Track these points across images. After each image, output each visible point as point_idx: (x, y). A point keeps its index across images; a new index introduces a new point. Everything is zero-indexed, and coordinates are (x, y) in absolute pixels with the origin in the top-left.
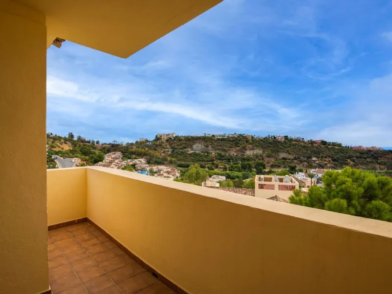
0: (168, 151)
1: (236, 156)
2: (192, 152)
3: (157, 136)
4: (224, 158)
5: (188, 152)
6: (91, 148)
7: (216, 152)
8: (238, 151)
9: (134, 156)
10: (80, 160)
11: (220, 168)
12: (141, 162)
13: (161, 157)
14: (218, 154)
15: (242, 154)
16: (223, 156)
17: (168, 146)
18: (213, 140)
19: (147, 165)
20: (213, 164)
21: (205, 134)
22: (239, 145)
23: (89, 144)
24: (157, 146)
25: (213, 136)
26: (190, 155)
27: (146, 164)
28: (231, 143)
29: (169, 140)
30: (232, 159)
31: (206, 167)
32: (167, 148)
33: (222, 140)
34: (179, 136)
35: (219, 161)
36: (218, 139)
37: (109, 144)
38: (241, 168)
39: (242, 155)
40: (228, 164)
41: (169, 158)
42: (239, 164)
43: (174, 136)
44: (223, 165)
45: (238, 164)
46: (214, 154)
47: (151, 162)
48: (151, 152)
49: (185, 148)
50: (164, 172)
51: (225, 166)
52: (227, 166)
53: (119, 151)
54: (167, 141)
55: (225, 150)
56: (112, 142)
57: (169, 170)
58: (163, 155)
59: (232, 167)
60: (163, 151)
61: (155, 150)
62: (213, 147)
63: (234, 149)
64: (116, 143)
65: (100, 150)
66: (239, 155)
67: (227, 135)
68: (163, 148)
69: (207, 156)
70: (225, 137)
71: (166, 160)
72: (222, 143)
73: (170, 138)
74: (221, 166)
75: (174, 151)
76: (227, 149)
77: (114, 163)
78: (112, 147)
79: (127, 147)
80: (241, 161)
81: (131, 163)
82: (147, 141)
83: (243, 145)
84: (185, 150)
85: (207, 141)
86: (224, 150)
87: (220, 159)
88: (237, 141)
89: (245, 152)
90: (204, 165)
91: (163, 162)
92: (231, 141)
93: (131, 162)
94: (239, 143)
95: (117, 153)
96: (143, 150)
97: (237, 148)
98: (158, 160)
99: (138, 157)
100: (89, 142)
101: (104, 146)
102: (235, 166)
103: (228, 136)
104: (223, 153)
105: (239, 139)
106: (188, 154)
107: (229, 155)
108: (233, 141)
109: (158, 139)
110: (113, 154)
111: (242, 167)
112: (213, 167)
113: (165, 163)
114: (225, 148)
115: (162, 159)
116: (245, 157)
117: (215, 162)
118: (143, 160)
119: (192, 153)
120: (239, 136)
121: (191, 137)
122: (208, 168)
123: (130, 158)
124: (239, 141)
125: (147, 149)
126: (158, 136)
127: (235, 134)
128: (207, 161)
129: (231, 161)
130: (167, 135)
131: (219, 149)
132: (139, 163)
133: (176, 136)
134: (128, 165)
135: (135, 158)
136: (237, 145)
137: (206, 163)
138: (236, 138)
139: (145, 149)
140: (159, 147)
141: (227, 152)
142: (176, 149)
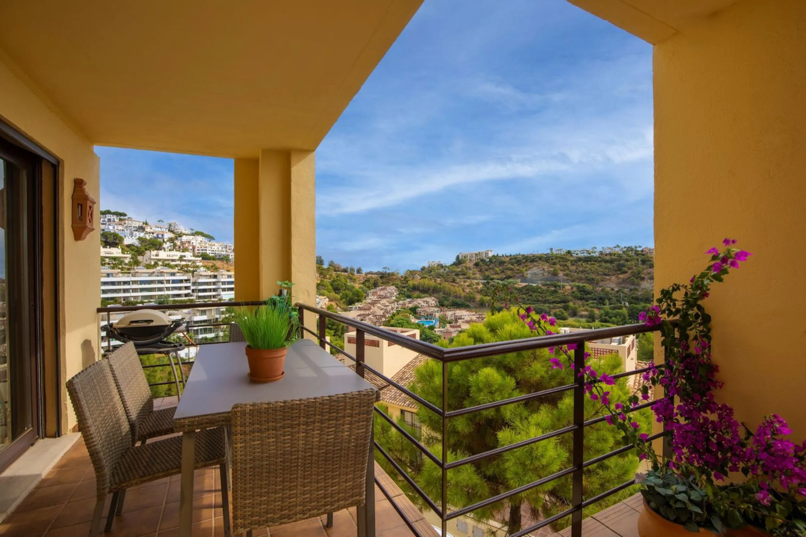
0: (478, 284)
1: (618, 292)
2: (524, 284)
3: (458, 257)
4: (589, 296)
5: (516, 286)
6: (348, 280)
7: (574, 283)
8: (624, 281)
9: (417, 293)
10: (327, 299)
11: (582, 316)
12: (427, 302)
13: (463, 294)
14: (578, 287)
15: (633, 287)
16: (588, 293)
17: (478, 275)
18: (567, 260)
19: (436, 309)
20: (566, 308)
21: (551, 249)
22: (625, 269)
23: (346, 274)
24: (457, 275)
25: (569, 252)
26: (520, 290)
27: (436, 306)
28: (608, 265)
29: (481, 263)
30: (610, 299)
31: (552, 313)
32: (474, 279)
33: (587, 260)
34: (500, 255)
35: (580, 302)
36: (580, 259)
37: (376, 274)
38: (627, 317)
39: (631, 290)
40: (599, 309)
41: (478, 297)
42: (624, 309)
43: (490, 255)
44: (587, 311)
45: (620, 308)
46: (568, 287)
47: (446, 303)
48: (447, 286)
49: (509, 277)
50: (463, 322)
51: (591, 311)
52: (596, 312)
53: (393, 285)
54: (477, 265)
55: (593, 279)
56: (381, 270)
57: (474, 318)
58: (468, 291)
59: (607, 314)
60: (468, 284)
61: (454, 281)
62: (567, 275)
63: (613, 278)
64: (388, 271)
65: (361, 284)
66: (626, 290)
67: (599, 249)
68: (469, 278)
69: (555, 292)
70: (594, 255)
71: (472, 299)
72: (588, 266)
73: (482, 260)
74: (584, 313)
75: (488, 283)
76: (599, 278)
77: (379, 305)
78: (381, 278)
79: (406, 278)
80: (630, 303)
81: (411, 306)
82: (441, 266)
83: (635, 269)
84: (510, 280)
85: (554, 264)
86: (591, 281)
87: (581, 299)
88: (622, 262)
89: (638, 285)
90: (548, 310)
91: (468, 303)
92: (606, 262)
93: (410, 303)
94: (624, 266)
95: (388, 288)
96: (432, 283)
97: (621, 276)
98: (458, 300)
99: (423, 295)
100: (345, 271)
101: (369, 276)
102: (615, 311)
103: (601, 253)
104: (589, 287)
105: (625, 256)
106: (516, 289)
107: (603, 290)
108: (611, 262)
109: (459, 262)
110: (382, 290)
111: (630, 316)
112: (566, 314)
113: (471, 305)
114: (593, 276)
115: (465, 297)
116: (640, 293)
117: (571, 304)
118: (432, 301)
119: (523, 287)
120: (627, 251)
121: (523, 255)
122: (555, 315)
123: (409, 297)
124: (627, 260)
125: (439, 280)
126: (460, 256)
127: (618, 246)
128: (554, 302)
129: (607, 302)
130: (476, 255)
131: (580, 279)
132: (425, 305)
133: (493, 256)
134: (404, 309)
135: (418, 297)
136: (620, 269)
137: (551, 306)
138: (620, 256)
139: (435, 281)
140: (461, 277)
141: (597, 284)
142: (492, 279)
